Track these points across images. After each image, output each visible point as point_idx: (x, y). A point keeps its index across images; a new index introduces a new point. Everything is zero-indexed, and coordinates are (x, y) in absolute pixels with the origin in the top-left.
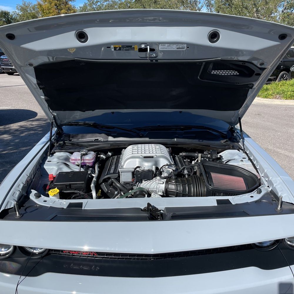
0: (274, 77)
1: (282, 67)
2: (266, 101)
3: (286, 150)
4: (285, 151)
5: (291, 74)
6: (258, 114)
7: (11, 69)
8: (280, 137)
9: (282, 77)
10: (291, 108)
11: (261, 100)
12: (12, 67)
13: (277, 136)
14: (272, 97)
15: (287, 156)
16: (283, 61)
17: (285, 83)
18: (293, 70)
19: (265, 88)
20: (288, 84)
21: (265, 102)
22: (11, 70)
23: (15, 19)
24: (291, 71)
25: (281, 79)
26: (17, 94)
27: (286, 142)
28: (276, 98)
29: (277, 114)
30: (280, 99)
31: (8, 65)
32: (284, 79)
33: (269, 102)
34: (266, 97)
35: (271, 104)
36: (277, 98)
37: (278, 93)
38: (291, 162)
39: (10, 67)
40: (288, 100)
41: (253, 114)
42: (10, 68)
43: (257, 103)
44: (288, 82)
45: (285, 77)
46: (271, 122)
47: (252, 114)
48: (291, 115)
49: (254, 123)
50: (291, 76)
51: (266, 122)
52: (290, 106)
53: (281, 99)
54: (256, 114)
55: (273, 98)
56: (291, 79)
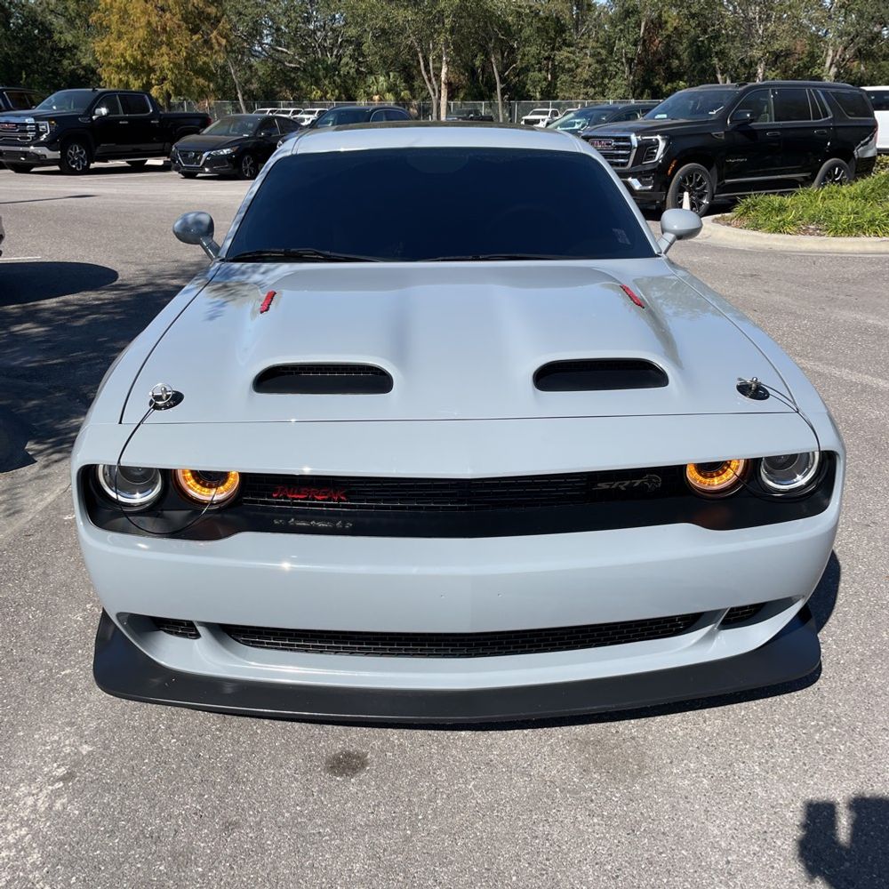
0: (804, 175)
1: (829, 144)
2: (777, 239)
3: (820, 359)
4: (816, 363)
5: (857, 165)
6: (752, 276)
7: (25, 154)
8: (807, 330)
9: (829, 175)
10: (847, 259)
11: (762, 238)
12: (26, 149)
13: (799, 327)
14: (795, 229)
15: (820, 375)
16: (833, 127)
17: (836, 192)
18: (860, 156)
19: (777, 205)
20: (844, 195)
21: (775, 243)
22: (23, 159)
23: (23, 6)
24: (856, 157)
25: (824, 180)
26: (51, 222)
27: (822, 341)
28: (806, 232)
29: (806, 274)
30: (818, 235)
31: (14, 143)
32: (834, 180)
33: (787, 245)
34: (777, 230)
35: (789, 249)
36: (811, 231)
37: (812, 219)
38: (829, 386)
39: (21, 149)
40: (841, 236)
41: (737, 275)
42: (22, 152)
43: (751, 246)
44: (844, 189)
45: (837, 176)
46: (787, 295)
47: (733, 274)
48: (846, 276)
49: (737, 297)
50: (856, 172)
51: (774, 294)
52: (844, 255)
53: (821, 236)
54: (745, 276)
55: (796, 233)
56: (854, 182)
